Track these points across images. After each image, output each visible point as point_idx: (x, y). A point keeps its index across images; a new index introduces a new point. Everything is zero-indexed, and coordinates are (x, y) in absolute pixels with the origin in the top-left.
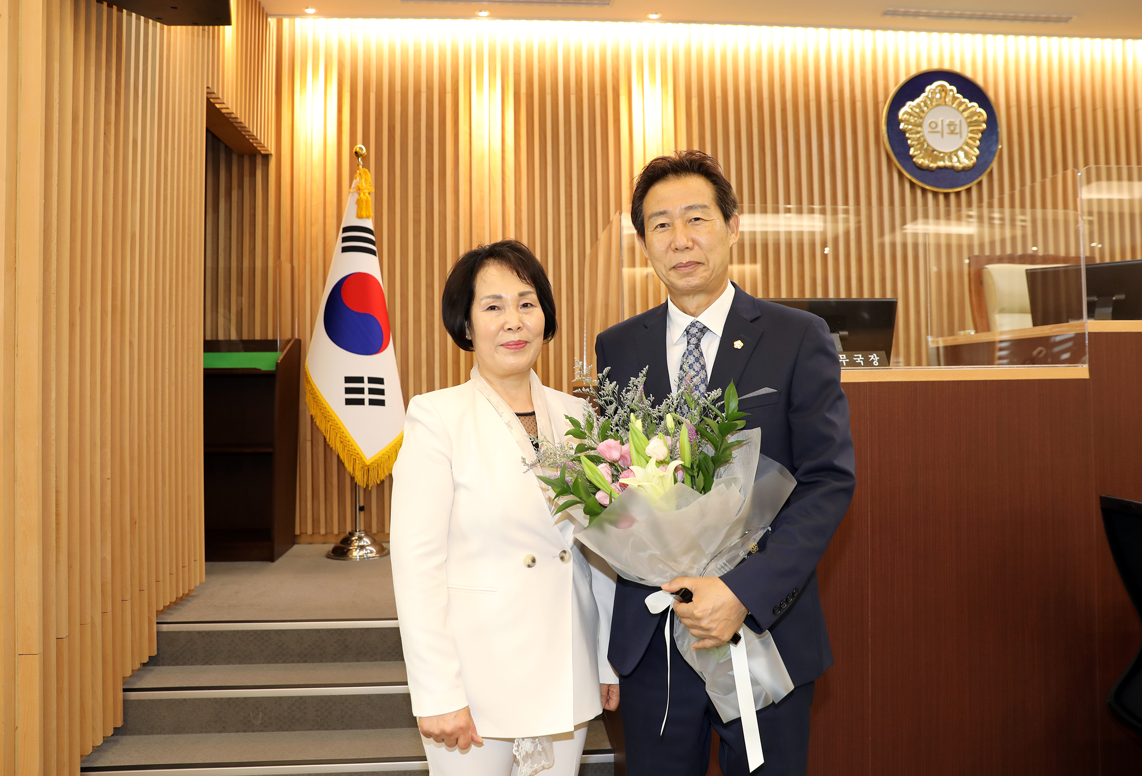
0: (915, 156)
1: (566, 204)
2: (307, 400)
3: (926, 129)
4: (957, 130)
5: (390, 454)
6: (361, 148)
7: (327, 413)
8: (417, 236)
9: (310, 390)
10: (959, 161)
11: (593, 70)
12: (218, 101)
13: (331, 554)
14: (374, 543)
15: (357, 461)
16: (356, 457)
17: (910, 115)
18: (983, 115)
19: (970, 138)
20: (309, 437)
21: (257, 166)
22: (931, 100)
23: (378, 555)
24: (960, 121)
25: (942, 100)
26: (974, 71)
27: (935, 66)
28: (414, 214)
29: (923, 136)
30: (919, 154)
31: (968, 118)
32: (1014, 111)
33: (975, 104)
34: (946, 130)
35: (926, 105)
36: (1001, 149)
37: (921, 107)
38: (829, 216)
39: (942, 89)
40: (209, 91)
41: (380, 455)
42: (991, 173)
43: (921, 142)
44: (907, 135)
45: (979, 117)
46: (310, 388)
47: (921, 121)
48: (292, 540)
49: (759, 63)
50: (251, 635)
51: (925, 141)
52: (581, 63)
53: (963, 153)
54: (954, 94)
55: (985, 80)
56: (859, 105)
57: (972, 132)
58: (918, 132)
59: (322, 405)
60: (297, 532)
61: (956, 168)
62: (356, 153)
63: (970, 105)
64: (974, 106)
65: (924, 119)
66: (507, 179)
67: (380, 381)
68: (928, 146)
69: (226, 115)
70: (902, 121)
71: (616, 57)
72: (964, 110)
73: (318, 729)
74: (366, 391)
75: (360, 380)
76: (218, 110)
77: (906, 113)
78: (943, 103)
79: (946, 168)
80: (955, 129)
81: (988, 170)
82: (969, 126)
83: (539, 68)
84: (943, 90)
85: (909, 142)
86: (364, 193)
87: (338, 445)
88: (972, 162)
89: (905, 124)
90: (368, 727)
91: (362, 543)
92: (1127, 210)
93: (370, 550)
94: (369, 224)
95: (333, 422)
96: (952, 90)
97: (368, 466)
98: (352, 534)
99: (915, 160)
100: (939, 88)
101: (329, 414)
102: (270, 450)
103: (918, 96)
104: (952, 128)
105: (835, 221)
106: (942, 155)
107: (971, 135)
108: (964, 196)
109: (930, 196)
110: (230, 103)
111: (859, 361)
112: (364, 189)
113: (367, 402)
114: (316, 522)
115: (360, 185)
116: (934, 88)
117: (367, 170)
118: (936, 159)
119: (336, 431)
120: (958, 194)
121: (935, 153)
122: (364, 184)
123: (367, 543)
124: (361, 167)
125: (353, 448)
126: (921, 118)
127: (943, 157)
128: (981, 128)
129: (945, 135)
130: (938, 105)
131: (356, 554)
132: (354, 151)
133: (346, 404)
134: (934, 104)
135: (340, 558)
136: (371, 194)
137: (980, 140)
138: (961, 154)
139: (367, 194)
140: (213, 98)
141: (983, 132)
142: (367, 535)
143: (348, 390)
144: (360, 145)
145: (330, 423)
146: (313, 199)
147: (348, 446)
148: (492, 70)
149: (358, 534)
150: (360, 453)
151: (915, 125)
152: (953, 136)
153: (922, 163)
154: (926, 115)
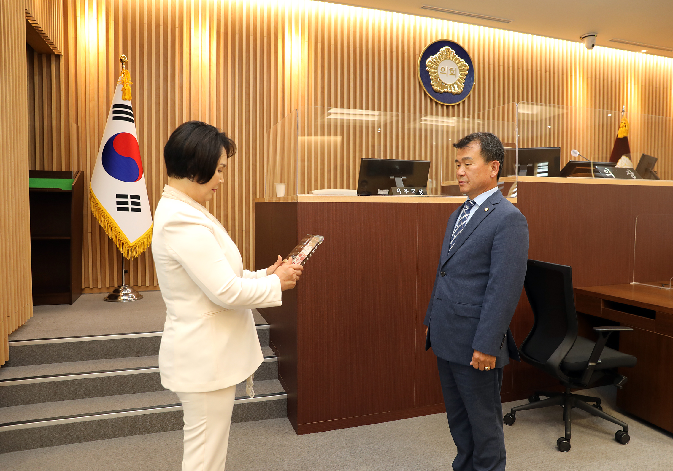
0: (433, 85)
1: (246, 98)
2: (92, 208)
3: (439, 71)
4: (454, 73)
5: (144, 240)
6: (123, 57)
7: (106, 216)
8: (157, 112)
9: (93, 202)
10: (455, 89)
11: (263, 22)
12: (31, 19)
13: (107, 299)
14: (134, 291)
15: (124, 244)
16: (124, 242)
17: (432, 63)
18: (467, 66)
19: (460, 78)
20: (90, 230)
21: (53, 62)
22: (442, 57)
23: (137, 298)
24: (456, 68)
25: (448, 56)
26: (464, 43)
27: (445, 38)
28: (155, 99)
29: (437, 75)
30: (435, 84)
31: (459, 67)
32: (482, 65)
34: (449, 73)
35: (440, 58)
36: (475, 84)
37: (437, 59)
38: (382, 112)
39: (448, 50)
40: (27, 12)
41: (138, 240)
42: (470, 96)
43: (436, 78)
44: (430, 73)
45: (465, 67)
46: (93, 201)
48: (81, 291)
49: (355, 27)
50: (71, 345)
51: (438, 77)
52: (256, 17)
53: (456, 85)
54: (453, 54)
55: (469, 48)
56: (406, 55)
57: (461, 74)
58: (435, 73)
59: (102, 211)
60: (83, 287)
61: (453, 93)
62: (121, 60)
63: (461, 60)
64: (463, 61)
65: (438, 66)
66: (211, 82)
67: (138, 197)
68: (440, 80)
70: (427, 66)
71: (276, 16)
72: (458, 63)
73: (119, 394)
74: (130, 203)
75: (126, 196)
77: (430, 62)
78: (448, 58)
79: (448, 92)
81: (469, 95)
82: (460, 72)
83: (232, 18)
85: (431, 77)
86: (127, 85)
87: (113, 234)
88: (461, 90)
89: (429, 68)
90: (149, 391)
91: (126, 292)
92: (530, 120)
93: (131, 296)
94: (129, 104)
95: (109, 221)
96: (452, 52)
97: (131, 247)
98: (120, 287)
99: (433, 87)
100: (446, 50)
102: (69, 238)
103: (436, 54)
104: (452, 72)
105: (386, 115)
106: (446, 85)
107: (461, 76)
108: (456, 107)
109: (440, 106)
111: (414, 192)
113: (130, 209)
114: (95, 280)
115: (124, 80)
116: (444, 50)
117: (128, 71)
118: (443, 87)
119: (111, 227)
120: (453, 106)
121: (443, 84)
122: (126, 79)
123: (130, 292)
124: (124, 68)
125: (122, 236)
127: (447, 86)
128: (466, 73)
129: (448, 74)
130: (446, 59)
131: (124, 298)
132: (120, 58)
133: (117, 211)
134: (444, 58)
135: (113, 301)
137: (465, 79)
138: (456, 86)
139: (128, 86)
141: (467, 75)
142: (130, 287)
143: (118, 203)
144: (121, 55)
145: (107, 222)
146: (90, 85)
147: (119, 235)
148: (204, 16)
149: (124, 287)
150: (126, 239)
151: (434, 69)
152: (452, 76)
153: (437, 89)
154: (439, 64)
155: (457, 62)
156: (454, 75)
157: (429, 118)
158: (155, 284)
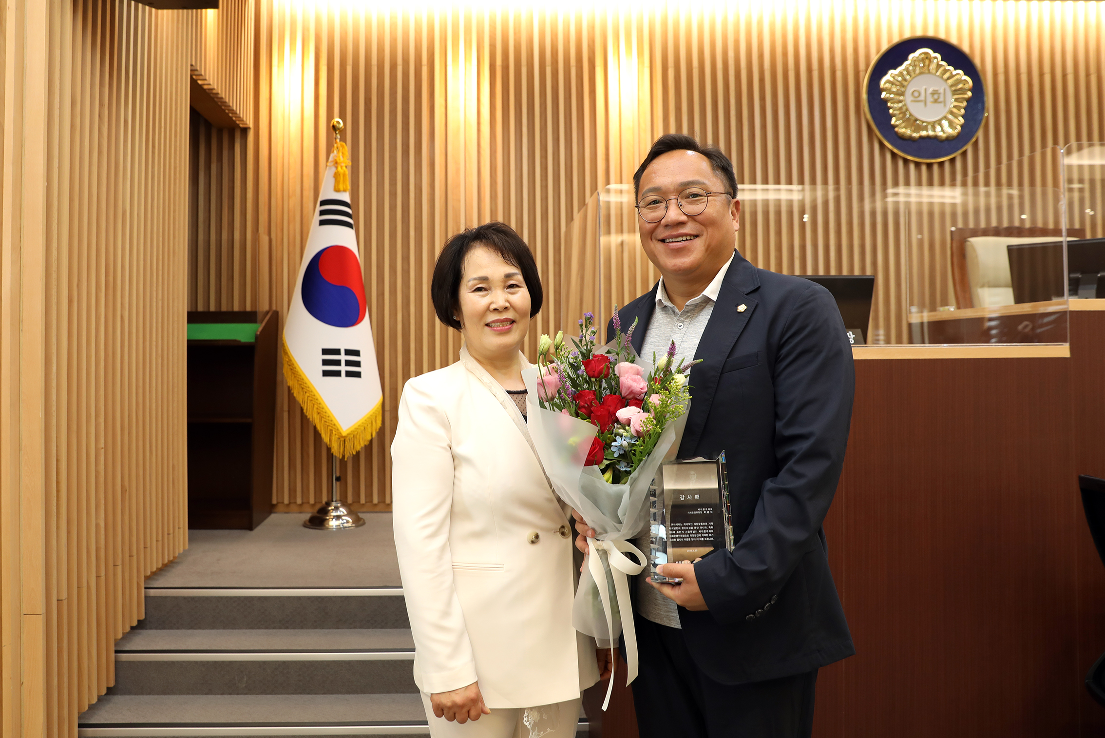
0: (896, 126)
1: (541, 176)
2: (284, 371)
3: (908, 98)
4: (941, 99)
5: (366, 426)
6: (338, 122)
8: (393, 208)
9: (288, 362)
10: (943, 130)
11: (569, 42)
12: (201, 77)
13: (308, 523)
14: (350, 513)
15: (334, 432)
16: (332, 428)
17: (892, 83)
18: (968, 83)
19: (955, 107)
20: (286, 408)
21: (236, 140)
22: (914, 71)
23: (354, 525)
24: (945, 90)
25: (926, 68)
26: (960, 38)
27: (919, 33)
28: (390, 187)
29: (905, 105)
30: (901, 124)
31: (952, 86)
32: (1001, 78)
33: (961, 72)
34: (930, 99)
35: (909, 73)
36: (988, 117)
37: (903, 76)
39: (926, 56)
40: (193, 68)
41: (356, 426)
42: (976, 144)
43: (903, 111)
44: (889, 104)
45: (965, 84)
46: (287, 360)
47: (903, 89)
48: (271, 509)
49: (737, 33)
50: (234, 602)
51: (907, 110)
52: (557, 35)
53: (947, 122)
54: (938, 62)
55: (971, 46)
56: (839, 73)
57: (956, 100)
58: (900, 102)
59: (299, 377)
60: (274, 502)
61: (939, 138)
62: (334, 127)
63: (955, 72)
64: (959, 74)
65: (906, 88)
66: (482, 152)
67: (357, 353)
68: (910, 115)
69: (207, 91)
70: (884, 90)
71: (592, 29)
72: (949, 78)
73: (301, 693)
74: (343, 363)
75: (337, 352)
76: (201, 86)
77: (888, 82)
78: (927, 71)
79: (928, 138)
80: (939, 98)
81: (974, 140)
82: (954, 94)
83: (515, 40)
84: (927, 58)
85: (891, 111)
86: (341, 167)
87: (316, 416)
88: (957, 131)
89: (887, 93)
90: (349, 693)
91: (338, 513)
93: (346, 520)
94: (346, 197)
95: (310, 393)
96: (936, 58)
97: (344, 437)
98: (328, 504)
99: (896, 129)
100: (923, 56)
101: (307, 386)
102: (249, 420)
103: (901, 64)
104: (936, 96)
106: (925, 124)
107: (956, 103)
108: (947, 166)
109: (912, 167)
110: (212, 79)
112: (341, 163)
113: (343, 374)
114: (292, 491)
115: (337, 159)
116: (917, 55)
117: (344, 144)
118: (918, 128)
119: (314, 402)
120: (941, 164)
121: (918, 122)
122: (341, 158)
123: (343, 513)
124: (338, 140)
125: (330, 419)
126: (903, 86)
127: (927, 126)
128: (966, 96)
129: (928, 103)
130: (921, 73)
131: (333, 523)
132: (332, 125)
133: (323, 376)
134: (918, 71)
135: (317, 527)
136: (347, 167)
137: (965, 109)
138: (945, 123)
139: (344, 168)
140: (196, 75)
141: (968, 100)
142: (345, 504)
143: (325, 362)
144: (337, 119)
145: (308, 394)
146: (291, 172)
147: (324, 417)
148: (468, 43)
149: (334, 504)
150: (336, 424)
151: (897, 94)
152: (937, 105)
153: (904, 133)
154: (908, 84)
155: (946, 76)
156: (941, 102)
157: (901, 190)
158: (388, 501)
